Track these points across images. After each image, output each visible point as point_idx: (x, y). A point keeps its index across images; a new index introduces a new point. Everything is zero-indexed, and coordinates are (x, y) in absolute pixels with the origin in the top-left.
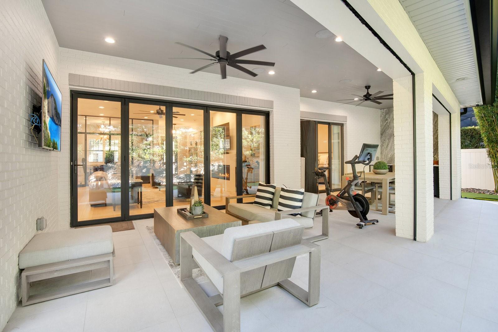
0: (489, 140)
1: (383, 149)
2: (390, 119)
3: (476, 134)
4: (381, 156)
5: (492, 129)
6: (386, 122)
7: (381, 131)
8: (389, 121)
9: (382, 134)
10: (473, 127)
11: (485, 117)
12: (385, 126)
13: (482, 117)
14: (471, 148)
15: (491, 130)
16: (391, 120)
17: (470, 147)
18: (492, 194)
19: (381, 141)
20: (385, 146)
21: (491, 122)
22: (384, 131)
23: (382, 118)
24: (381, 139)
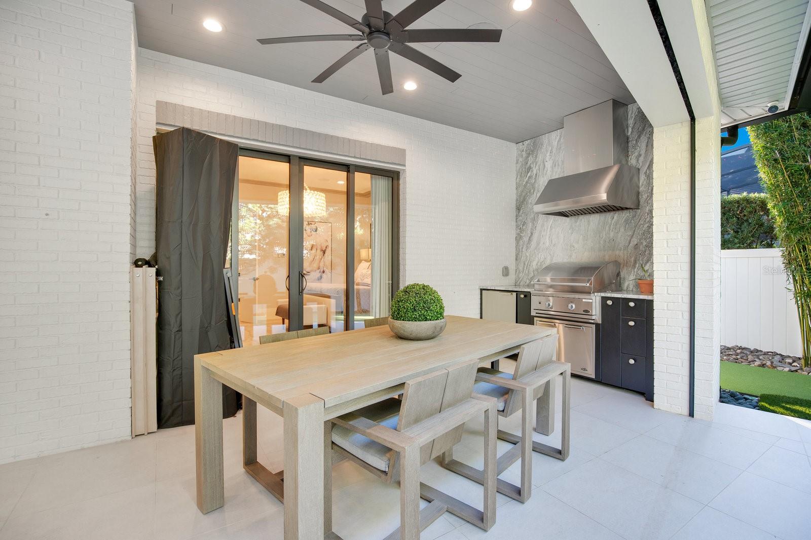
0: (791, 223)
1: (521, 248)
2: (537, 167)
3: (750, 212)
4: (517, 265)
5: (800, 192)
6: (529, 175)
7: (517, 200)
8: (535, 172)
9: (518, 209)
10: (745, 194)
11: (783, 160)
12: (525, 186)
13: (776, 160)
14: (739, 248)
15: (798, 196)
16: (539, 170)
17: (736, 244)
18: (796, 371)
19: (517, 226)
20: (526, 239)
21: (800, 174)
22: (524, 200)
23: (520, 164)
24: (516, 222)
